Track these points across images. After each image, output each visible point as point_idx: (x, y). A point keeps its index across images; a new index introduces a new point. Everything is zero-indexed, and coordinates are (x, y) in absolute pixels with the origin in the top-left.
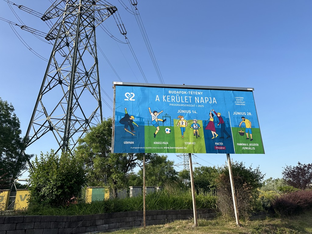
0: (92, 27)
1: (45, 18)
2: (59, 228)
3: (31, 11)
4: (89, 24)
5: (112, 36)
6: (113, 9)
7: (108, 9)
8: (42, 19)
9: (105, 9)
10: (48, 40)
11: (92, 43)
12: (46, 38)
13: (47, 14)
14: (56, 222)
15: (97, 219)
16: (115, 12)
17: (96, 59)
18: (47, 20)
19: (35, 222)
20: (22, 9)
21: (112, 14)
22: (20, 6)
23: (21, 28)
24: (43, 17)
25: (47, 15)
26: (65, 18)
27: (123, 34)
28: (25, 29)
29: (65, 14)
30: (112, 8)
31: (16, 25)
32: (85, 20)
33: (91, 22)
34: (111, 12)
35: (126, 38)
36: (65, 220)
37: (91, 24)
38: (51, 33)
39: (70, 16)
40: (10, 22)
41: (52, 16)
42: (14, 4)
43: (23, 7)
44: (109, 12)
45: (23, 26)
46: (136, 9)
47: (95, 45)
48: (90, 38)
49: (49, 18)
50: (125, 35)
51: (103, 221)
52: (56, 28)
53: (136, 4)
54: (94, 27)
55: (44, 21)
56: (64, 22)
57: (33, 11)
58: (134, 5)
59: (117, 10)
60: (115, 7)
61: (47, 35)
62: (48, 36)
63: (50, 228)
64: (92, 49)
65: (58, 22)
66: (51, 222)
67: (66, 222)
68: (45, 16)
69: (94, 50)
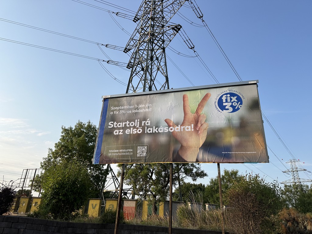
0: (162, 49)
1: (126, 50)
2: (48, 232)
3: (115, 47)
4: (160, 47)
5: (179, 53)
6: (178, 27)
7: (173, 29)
8: (124, 51)
9: (170, 29)
10: (129, 69)
11: (162, 64)
12: (127, 67)
13: (127, 46)
14: (46, 225)
15: (88, 228)
16: (180, 30)
17: (167, 78)
18: (128, 51)
19: (27, 224)
20: (108, 47)
21: (177, 32)
22: (107, 45)
23: (108, 62)
24: (125, 50)
25: (127, 48)
26: (139, 46)
27: (191, 48)
28: (110, 63)
29: (139, 43)
30: (176, 27)
31: (104, 61)
32: (156, 44)
33: (161, 45)
34: (176, 31)
35: (195, 52)
36: (55, 225)
37: (161, 46)
38: (130, 62)
39: (142, 43)
40: (99, 60)
41: (131, 47)
42: (102, 45)
43: (109, 45)
44: (174, 31)
45: (108, 61)
46: (203, 21)
47: (166, 65)
48: (161, 59)
49: (129, 50)
50: (193, 49)
51: (95, 230)
52: (133, 57)
53: (202, 17)
54: (164, 49)
55: (126, 53)
56: (139, 50)
57: (116, 47)
58: (200, 18)
59: (181, 27)
60: (179, 24)
61: (127, 64)
62: (128, 66)
63: (40, 230)
64: (162, 69)
65: (134, 52)
66: (41, 225)
67: (56, 227)
68: (126, 48)
69: (165, 69)
